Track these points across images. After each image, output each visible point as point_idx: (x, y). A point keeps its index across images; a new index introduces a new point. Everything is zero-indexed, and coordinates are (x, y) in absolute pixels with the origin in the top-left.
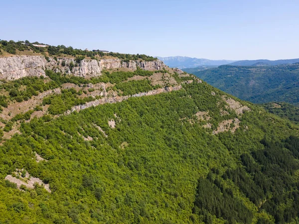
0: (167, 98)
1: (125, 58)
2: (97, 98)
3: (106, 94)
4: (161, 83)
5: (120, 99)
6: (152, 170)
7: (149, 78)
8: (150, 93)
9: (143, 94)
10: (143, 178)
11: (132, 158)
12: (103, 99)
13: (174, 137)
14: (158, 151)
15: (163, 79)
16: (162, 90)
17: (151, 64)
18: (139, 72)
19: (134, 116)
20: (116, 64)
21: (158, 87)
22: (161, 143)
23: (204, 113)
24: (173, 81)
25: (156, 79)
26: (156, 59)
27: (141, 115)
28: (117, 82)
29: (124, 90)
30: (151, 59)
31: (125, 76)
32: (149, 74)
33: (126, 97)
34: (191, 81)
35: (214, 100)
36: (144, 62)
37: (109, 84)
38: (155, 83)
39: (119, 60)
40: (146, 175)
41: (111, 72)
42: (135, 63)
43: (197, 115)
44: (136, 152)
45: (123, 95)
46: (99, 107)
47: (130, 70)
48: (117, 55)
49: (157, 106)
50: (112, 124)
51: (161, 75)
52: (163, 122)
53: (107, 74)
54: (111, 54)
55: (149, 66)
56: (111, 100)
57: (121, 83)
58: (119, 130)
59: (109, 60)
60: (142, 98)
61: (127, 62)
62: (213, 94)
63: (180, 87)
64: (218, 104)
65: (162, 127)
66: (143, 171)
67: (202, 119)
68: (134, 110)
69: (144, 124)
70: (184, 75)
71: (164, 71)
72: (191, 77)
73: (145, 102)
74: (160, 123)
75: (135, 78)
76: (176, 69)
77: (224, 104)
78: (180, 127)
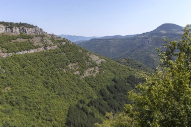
0: (46, 55)
1: (10, 26)
4: (41, 44)
5: (5, 55)
6: (31, 104)
7: (31, 40)
8: (32, 51)
9: (26, 52)
10: (23, 111)
11: (14, 98)
13: (51, 81)
14: (37, 91)
15: (42, 41)
16: (42, 49)
17: (31, 29)
18: (22, 36)
19: (17, 68)
20: (2, 30)
21: (38, 47)
22: (40, 86)
23: (74, 64)
24: (50, 42)
25: (36, 41)
26: (36, 27)
27: (24, 67)
29: (8, 49)
30: (32, 26)
31: (9, 39)
32: (30, 37)
33: (11, 54)
34: (64, 43)
35: (81, 55)
36: (25, 28)
38: (36, 44)
39: (3, 27)
40: (26, 109)
42: (18, 30)
43: (69, 65)
44: (18, 94)
45: (8, 52)
47: (14, 34)
49: (38, 60)
51: (41, 38)
52: (42, 71)
55: (30, 32)
57: (6, 44)
60: (25, 55)
61: (11, 28)
62: (81, 51)
63: (56, 47)
64: (84, 58)
65: (41, 75)
66: (24, 106)
67: (73, 68)
68: (17, 64)
69: (26, 73)
70: (59, 39)
71: (42, 35)
72: (64, 40)
73: (28, 58)
74: (40, 72)
75: (19, 40)
76: (53, 35)
77: (87, 58)
78: (57, 74)
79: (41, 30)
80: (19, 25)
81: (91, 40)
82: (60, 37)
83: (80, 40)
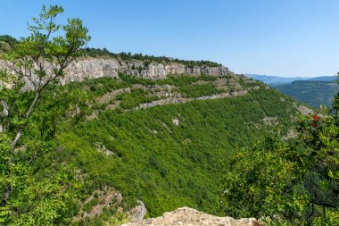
0: (232, 102)
1: (190, 65)
2: (162, 98)
3: (171, 95)
4: (226, 88)
5: (184, 101)
6: (215, 164)
7: (214, 83)
8: (214, 97)
9: (207, 97)
10: (206, 171)
11: (195, 153)
12: (168, 100)
13: (239, 139)
14: (221, 149)
15: (228, 84)
16: (226, 95)
17: (214, 69)
18: (203, 77)
19: (197, 117)
20: (181, 70)
21: (222, 91)
22: (224, 142)
23: (272, 118)
24: (238, 86)
25: (220, 84)
26: (221, 65)
27: (205, 116)
28: (181, 85)
29: (188, 93)
30: (215, 65)
31: (189, 80)
32: (214, 79)
33: (190, 100)
34: (258, 87)
35: (284, 106)
36: (208, 68)
37: (173, 87)
38: (219, 88)
39: (183, 66)
40: (209, 169)
41: (175, 77)
42: (199, 69)
43: (265, 119)
44: (200, 148)
45: (187, 97)
46: (164, 106)
47: (194, 75)
48: (182, 62)
49: (221, 109)
50: (176, 122)
51: (225, 80)
52: (227, 124)
53: (172, 78)
54: (177, 61)
55: (213, 72)
56: (175, 101)
57: (185, 87)
58: (182, 127)
59: (174, 66)
60: (207, 101)
61: (192, 67)
62: (283, 100)
63: (246, 92)
64: (288, 110)
65: (226, 129)
66: (206, 165)
67: (270, 124)
68: (198, 111)
69: (207, 124)
70: (250, 82)
71: (229, 76)
72: (258, 83)
73: (209, 104)
74: (224, 125)
75: (199, 82)
76: (242, 75)
78: (246, 131)
79: (227, 69)
80: (201, 64)
81: (294, 83)
82: (251, 79)
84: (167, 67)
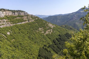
0: (29, 24)
1: (14, 12)
2: (2, 25)
3: (6, 23)
4: (27, 19)
5: (12, 25)
6: (23, 47)
7: (23, 18)
8: (23, 23)
9: (20, 23)
10: (20, 50)
11: (16, 44)
12: (5, 25)
13: (32, 36)
14: (26, 41)
15: (27, 18)
16: (27, 22)
17: (23, 13)
18: (19, 16)
19: (17, 30)
20: (10, 14)
21: (26, 21)
22: (27, 38)
23: (41, 28)
24: (31, 18)
26: (25, 12)
27: (20, 30)
28: (10, 19)
29: (13, 22)
30: (23, 12)
31: (13, 17)
32: (22, 16)
33: (14, 24)
34: (37, 19)
35: (44, 24)
36: (20, 13)
37: (7, 20)
38: (25, 19)
39: (11, 12)
41: (8, 16)
42: (17, 13)
43: (39, 29)
44: (18, 42)
45: (13, 24)
46: (3, 28)
47: (15, 15)
48: (11, 11)
49: (26, 27)
50: (9, 33)
51: (26, 17)
52: (28, 32)
53: (7, 17)
54: (8, 10)
55: (22, 14)
56: (8, 25)
57: (12, 20)
58: (11, 35)
59: (7, 12)
60: (20, 25)
61: (14, 13)
62: (44, 22)
63: (33, 20)
64: (46, 25)
65: (27, 33)
66: (20, 48)
67: (41, 30)
68: (17, 29)
69: (21, 33)
70: (35, 17)
71: (27, 15)
72: (37, 17)
73: (21, 26)
74: (27, 32)
75: (17, 18)
76: (32, 15)
77: (47, 25)
78: (34, 33)
79: (27, 13)
80: (18, 11)
81: (49, 17)
82: (35, 16)
83: (44, 17)
84: (4, 12)
